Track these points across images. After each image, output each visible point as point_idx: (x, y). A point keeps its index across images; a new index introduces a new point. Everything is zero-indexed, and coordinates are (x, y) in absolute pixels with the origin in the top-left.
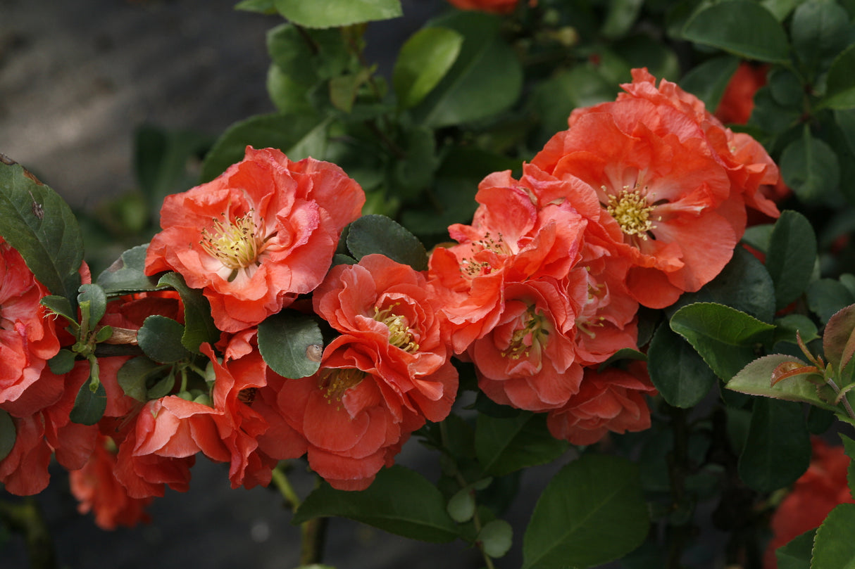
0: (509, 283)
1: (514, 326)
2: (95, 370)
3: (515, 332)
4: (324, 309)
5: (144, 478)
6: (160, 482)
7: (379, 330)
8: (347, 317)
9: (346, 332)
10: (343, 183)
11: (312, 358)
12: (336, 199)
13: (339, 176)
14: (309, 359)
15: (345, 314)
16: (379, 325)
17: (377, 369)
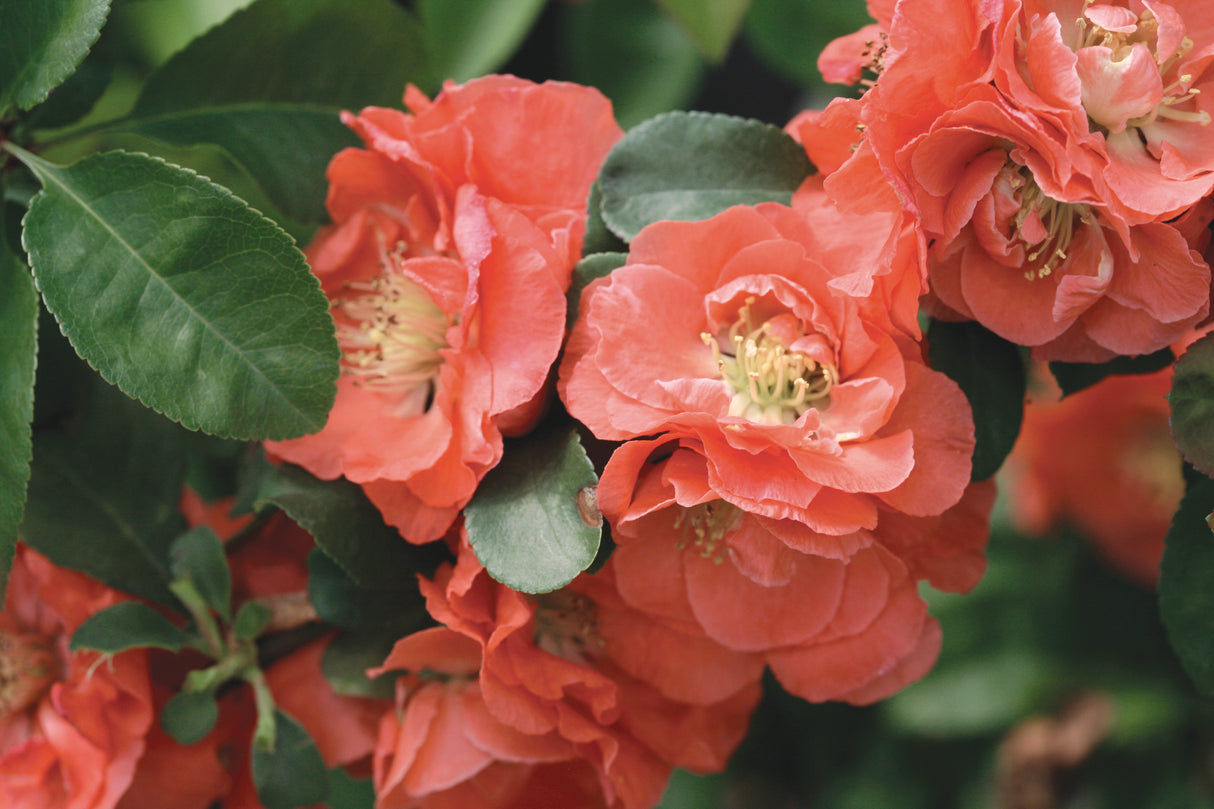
7: (705, 398)
8: (635, 397)
9: (626, 439)
10: (531, 101)
11: (589, 519)
12: (537, 139)
13: (517, 93)
14: (585, 524)
15: (626, 393)
16: (700, 387)
17: (717, 491)
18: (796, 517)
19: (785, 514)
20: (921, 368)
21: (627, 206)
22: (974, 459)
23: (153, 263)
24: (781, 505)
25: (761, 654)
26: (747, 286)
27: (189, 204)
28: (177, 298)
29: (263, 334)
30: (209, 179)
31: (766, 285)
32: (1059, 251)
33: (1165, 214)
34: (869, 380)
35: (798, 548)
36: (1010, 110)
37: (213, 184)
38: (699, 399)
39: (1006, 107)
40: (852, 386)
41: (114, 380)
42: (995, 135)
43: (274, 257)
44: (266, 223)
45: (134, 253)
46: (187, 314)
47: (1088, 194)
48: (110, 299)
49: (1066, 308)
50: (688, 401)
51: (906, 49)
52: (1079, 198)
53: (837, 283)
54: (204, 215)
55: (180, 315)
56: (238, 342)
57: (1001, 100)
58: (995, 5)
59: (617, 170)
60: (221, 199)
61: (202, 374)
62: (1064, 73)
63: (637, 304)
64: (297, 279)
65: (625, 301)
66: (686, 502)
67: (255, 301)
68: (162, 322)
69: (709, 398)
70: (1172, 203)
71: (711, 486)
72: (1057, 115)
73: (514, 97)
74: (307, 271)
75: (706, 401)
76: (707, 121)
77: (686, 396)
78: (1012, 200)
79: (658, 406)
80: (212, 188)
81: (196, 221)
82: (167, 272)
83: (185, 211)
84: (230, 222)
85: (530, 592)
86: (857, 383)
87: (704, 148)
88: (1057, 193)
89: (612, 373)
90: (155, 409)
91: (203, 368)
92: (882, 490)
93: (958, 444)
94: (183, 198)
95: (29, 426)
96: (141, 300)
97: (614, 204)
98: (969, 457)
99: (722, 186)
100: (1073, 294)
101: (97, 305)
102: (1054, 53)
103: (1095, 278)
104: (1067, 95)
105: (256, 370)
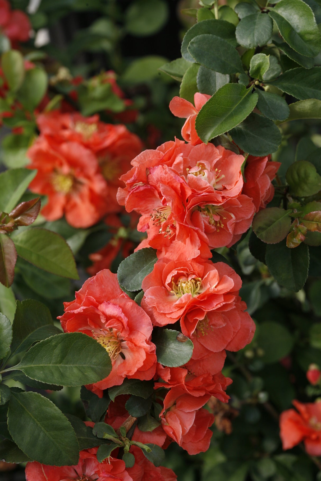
0: (185, 220)
1: (207, 222)
2: (140, 444)
3: (210, 223)
4: (163, 321)
5: (200, 439)
6: (205, 432)
7: (186, 298)
8: (171, 312)
9: (180, 318)
10: (97, 279)
11: (184, 341)
12: (103, 287)
13: (93, 280)
14: (184, 342)
15: (169, 312)
16: (184, 297)
17: (207, 311)
18: (224, 303)
19: (222, 304)
20: (214, 264)
21: (130, 285)
22: (237, 273)
23: (56, 363)
24: (219, 304)
25: (224, 350)
26: (172, 275)
27: (56, 343)
28: (67, 365)
29: (88, 358)
30: (57, 335)
31: (175, 272)
32: (224, 218)
33: (240, 193)
34: (208, 274)
35: (228, 310)
36: (200, 195)
37: (59, 335)
38: (185, 300)
39: (198, 195)
40: (205, 278)
41: (75, 385)
42: (199, 204)
43: (80, 340)
44: (74, 333)
45: (51, 365)
46: (71, 367)
47: (226, 199)
48: (56, 375)
49: (232, 229)
50: (184, 302)
51: (171, 201)
52: (225, 201)
53: (190, 258)
54: (61, 343)
55: (70, 368)
56: (85, 364)
57: (196, 195)
58: (180, 179)
59: (122, 280)
60: (62, 336)
61: (86, 374)
62: (201, 182)
63: (153, 297)
64: (87, 340)
65: (151, 298)
66: (202, 318)
67: (82, 353)
68: (69, 372)
69: (187, 298)
70: (239, 190)
71: (205, 311)
72: (208, 189)
73: (93, 281)
74: (88, 337)
75: (187, 299)
76: (129, 258)
77: (183, 301)
78: (207, 217)
79: (176, 310)
80: (58, 336)
81: (60, 346)
82: (61, 362)
83: (56, 346)
84: (67, 340)
85: (187, 362)
86: (206, 276)
87: (134, 263)
88: (220, 204)
89: (163, 311)
90: (87, 384)
91: (85, 373)
92: (233, 287)
93: (232, 273)
94: (53, 344)
95: (62, 414)
96: (61, 371)
97: (127, 287)
98: (235, 273)
99: (144, 267)
100: (231, 225)
101: (56, 378)
102: (196, 180)
103: (233, 219)
104: (205, 185)
105: (93, 366)
